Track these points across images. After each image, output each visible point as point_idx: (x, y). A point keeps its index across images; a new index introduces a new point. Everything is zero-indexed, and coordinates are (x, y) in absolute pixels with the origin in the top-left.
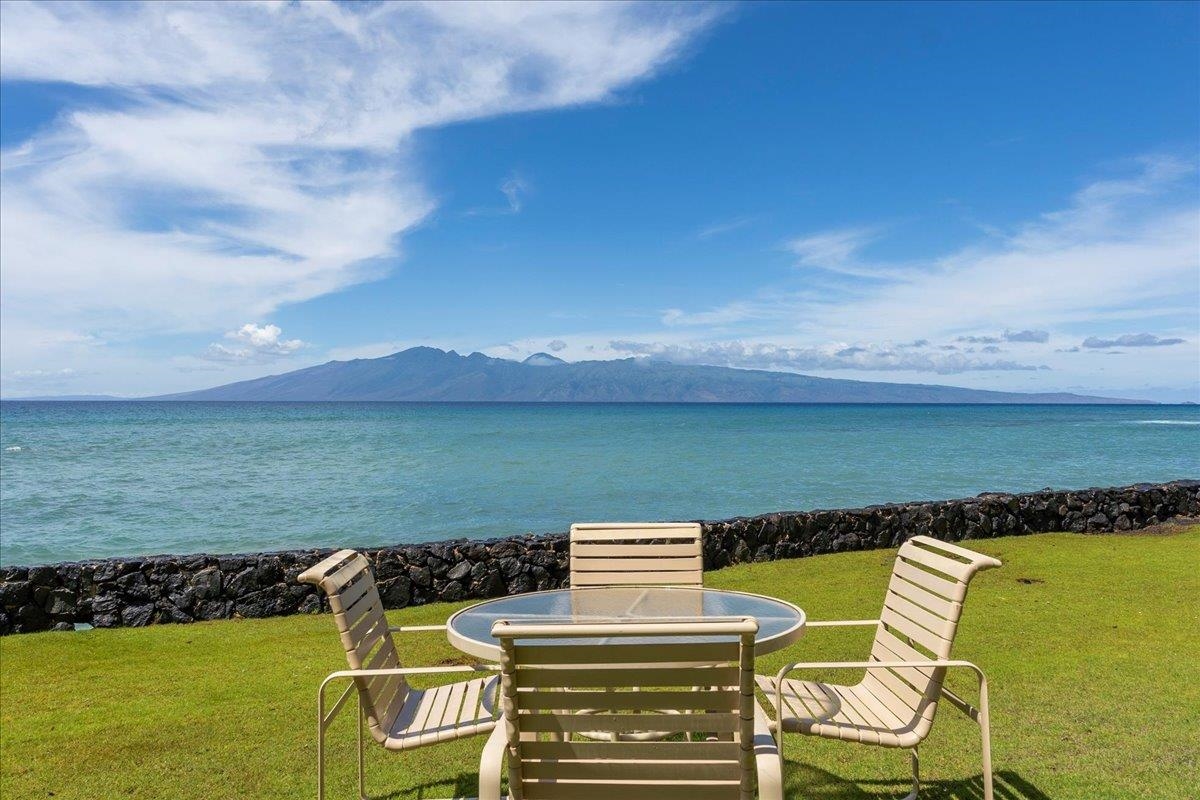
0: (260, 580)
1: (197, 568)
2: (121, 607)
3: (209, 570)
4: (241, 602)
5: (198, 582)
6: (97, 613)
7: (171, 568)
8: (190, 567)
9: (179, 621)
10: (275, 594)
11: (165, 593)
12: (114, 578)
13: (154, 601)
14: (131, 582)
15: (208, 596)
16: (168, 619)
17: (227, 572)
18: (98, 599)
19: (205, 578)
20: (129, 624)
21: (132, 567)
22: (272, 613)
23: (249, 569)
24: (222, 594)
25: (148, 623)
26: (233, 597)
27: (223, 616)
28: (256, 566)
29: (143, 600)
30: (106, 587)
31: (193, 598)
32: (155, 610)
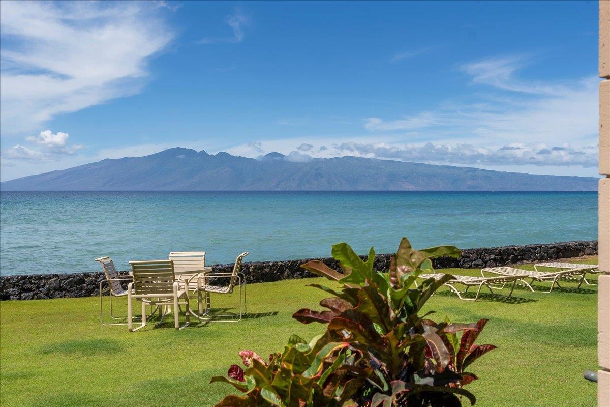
0: (76, 283)
1: (50, 278)
2: (21, 293)
3: (55, 279)
4: (68, 292)
5: (51, 284)
6: (11, 295)
7: (40, 278)
8: (48, 278)
9: (44, 299)
10: (82, 289)
11: (38, 288)
12: (18, 282)
13: (33, 291)
14: (24, 283)
15: (55, 289)
16: (39, 298)
17: (62, 280)
18: (11, 290)
19: (53, 282)
20: (25, 299)
21: (24, 278)
22: (81, 296)
23: (71, 279)
24: (60, 289)
25: (32, 299)
26: (65, 290)
27: (61, 297)
28: (74, 277)
29: (29, 290)
30: (15, 285)
31: (49, 290)
32: (34, 294)
